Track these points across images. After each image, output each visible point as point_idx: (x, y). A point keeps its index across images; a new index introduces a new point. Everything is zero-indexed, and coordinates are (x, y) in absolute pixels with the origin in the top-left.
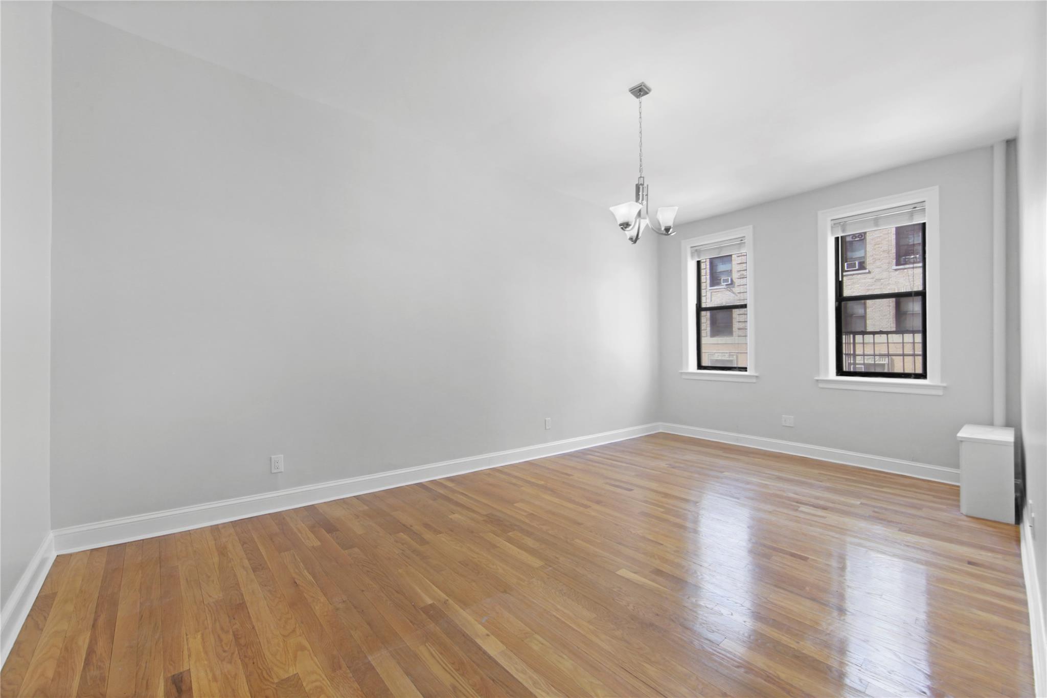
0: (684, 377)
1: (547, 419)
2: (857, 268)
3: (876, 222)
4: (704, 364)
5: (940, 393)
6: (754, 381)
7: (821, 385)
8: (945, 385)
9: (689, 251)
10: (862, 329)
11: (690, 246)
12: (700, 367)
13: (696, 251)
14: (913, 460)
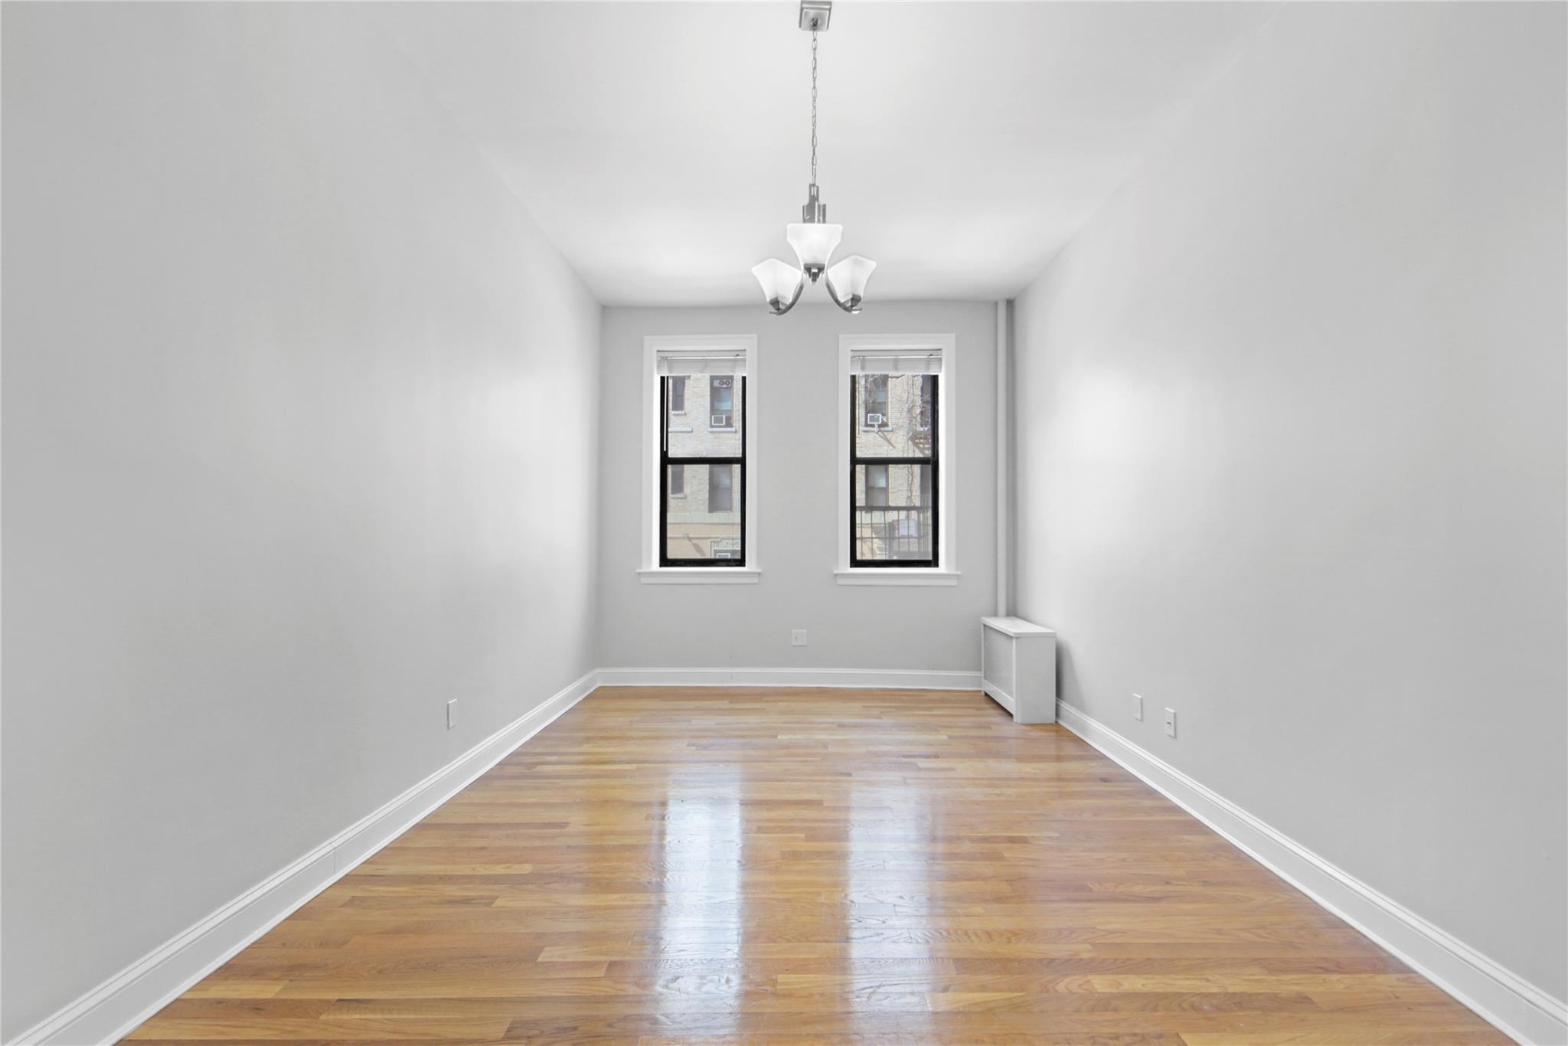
0: (644, 580)
1: (450, 702)
2: (724, 423)
3: (896, 364)
4: (671, 555)
5: (954, 583)
6: (755, 580)
7: (840, 582)
8: (959, 573)
9: (655, 356)
10: (883, 504)
11: (655, 349)
12: (665, 561)
13: (664, 359)
14: (933, 669)
